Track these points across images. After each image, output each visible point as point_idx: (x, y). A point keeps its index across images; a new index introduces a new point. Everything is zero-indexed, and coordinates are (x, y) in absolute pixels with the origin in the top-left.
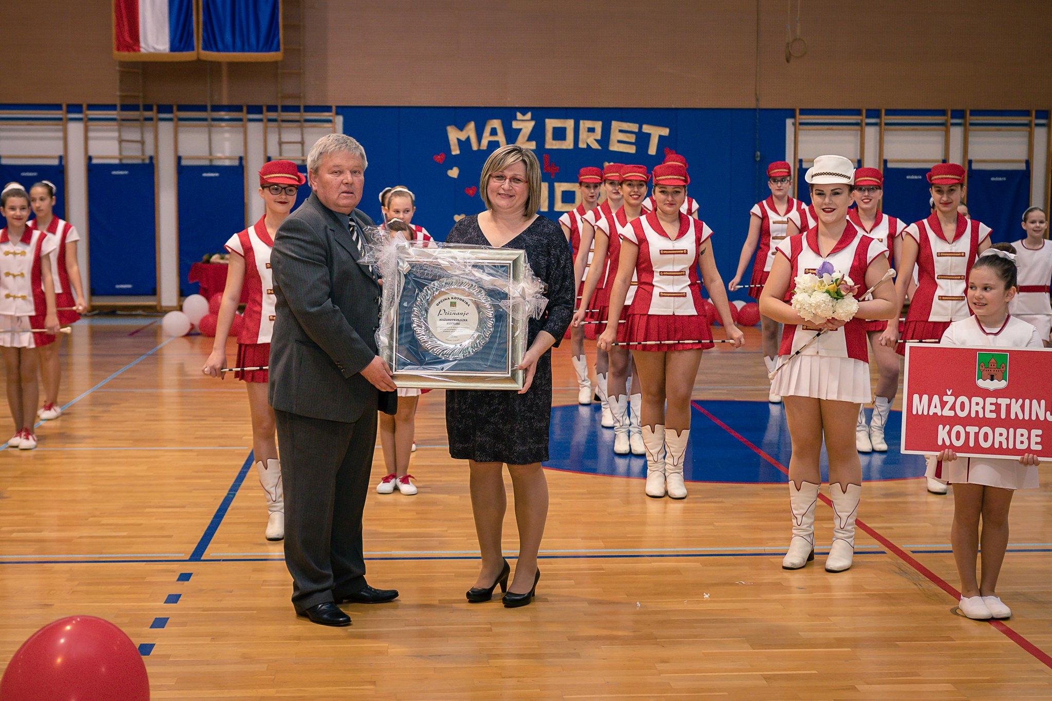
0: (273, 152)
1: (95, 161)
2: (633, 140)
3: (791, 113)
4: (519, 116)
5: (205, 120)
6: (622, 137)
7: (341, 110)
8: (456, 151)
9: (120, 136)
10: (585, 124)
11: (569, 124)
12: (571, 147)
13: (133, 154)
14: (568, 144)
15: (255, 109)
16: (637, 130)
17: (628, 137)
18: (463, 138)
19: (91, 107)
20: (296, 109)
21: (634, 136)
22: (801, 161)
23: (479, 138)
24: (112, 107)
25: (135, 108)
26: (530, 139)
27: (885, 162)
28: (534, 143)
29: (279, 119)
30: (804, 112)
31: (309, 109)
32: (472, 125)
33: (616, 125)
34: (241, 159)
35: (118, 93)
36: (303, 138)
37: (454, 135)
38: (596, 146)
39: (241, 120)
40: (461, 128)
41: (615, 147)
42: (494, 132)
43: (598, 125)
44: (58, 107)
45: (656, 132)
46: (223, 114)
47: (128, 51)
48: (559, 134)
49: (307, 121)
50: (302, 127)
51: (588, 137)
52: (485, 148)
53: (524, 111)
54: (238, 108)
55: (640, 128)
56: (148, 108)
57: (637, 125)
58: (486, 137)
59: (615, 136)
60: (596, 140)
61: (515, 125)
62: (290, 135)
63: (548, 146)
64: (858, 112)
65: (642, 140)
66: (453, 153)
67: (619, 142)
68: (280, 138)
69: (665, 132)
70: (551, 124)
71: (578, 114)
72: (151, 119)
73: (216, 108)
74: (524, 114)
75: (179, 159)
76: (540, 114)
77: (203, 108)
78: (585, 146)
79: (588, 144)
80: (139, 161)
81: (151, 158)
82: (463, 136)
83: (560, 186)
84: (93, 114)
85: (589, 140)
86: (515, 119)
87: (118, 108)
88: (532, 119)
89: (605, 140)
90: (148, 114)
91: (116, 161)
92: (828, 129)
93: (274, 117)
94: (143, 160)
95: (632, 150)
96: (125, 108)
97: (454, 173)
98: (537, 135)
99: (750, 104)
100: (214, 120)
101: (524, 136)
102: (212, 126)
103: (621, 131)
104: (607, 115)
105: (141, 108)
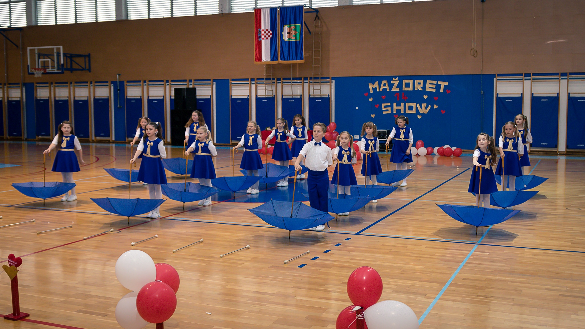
0: (312, 93)
1: (258, 97)
2: (435, 87)
3: (494, 76)
4: (394, 79)
5: (290, 83)
6: (431, 86)
7: (333, 78)
8: (372, 92)
9: (265, 88)
10: (417, 82)
11: (411, 81)
12: (412, 90)
13: (270, 94)
14: (411, 89)
15: (306, 79)
16: (436, 83)
17: (433, 86)
18: (374, 87)
19: (258, 79)
20: (318, 78)
21: (435, 85)
22: (498, 94)
23: (380, 87)
24: (263, 79)
25: (269, 79)
26: (397, 87)
27: (532, 94)
28: (399, 88)
29: (313, 82)
30: (499, 75)
31: (322, 78)
32: (377, 83)
33: (428, 82)
34: (301, 95)
35: (265, 75)
36: (320, 88)
37: (371, 87)
38: (421, 89)
39: (301, 82)
40: (373, 84)
41: (428, 90)
42: (385, 85)
43: (422, 82)
44: (247, 79)
45: (443, 84)
46: (296, 81)
47: (259, 61)
48: (408, 85)
49: (321, 82)
50: (320, 84)
51: (418, 86)
52: (382, 91)
53: (395, 77)
54: (300, 79)
55: (437, 82)
56: (273, 79)
57: (436, 81)
58: (382, 87)
59: (428, 85)
60: (421, 87)
61: (392, 82)
62: (317, 87)
63: (403, 90)
64: (521, 75)
65: (438, 87)
66: (371, 93)
67: (430, 88)
68: (313, 88)
69: (447, 84)
70: (405, 82)
71: (414, 78)
72: (274, 83)
73: (294, 79)
74: (395, 79)
75: (283, 96)
76: (401, 78)
77: (289, 79)
78: (417, 90)
79: (418, 89)
80: (271, 97)
81: (274, 95)
82: (374, 86)
83: (408, 104)
84: (259, 81)
85: (419, 87)
86: (392, 80)
87: (265, 79)
88: (398, 80)
89: (424, 87)
90: (273, 81)
91: (265, 97)
92: (509, 82)
93: (312, 81)
94: (273, 96)
95: (434, 90)
96: (267, 79)
97: (371, 100)
98: (400, 86)
99: (479, 73)
100: (293, 82)
101: (395, 86)
102: (293, 84)
103: (430, 84)
104: (425, 78)
105: (271, 79)
